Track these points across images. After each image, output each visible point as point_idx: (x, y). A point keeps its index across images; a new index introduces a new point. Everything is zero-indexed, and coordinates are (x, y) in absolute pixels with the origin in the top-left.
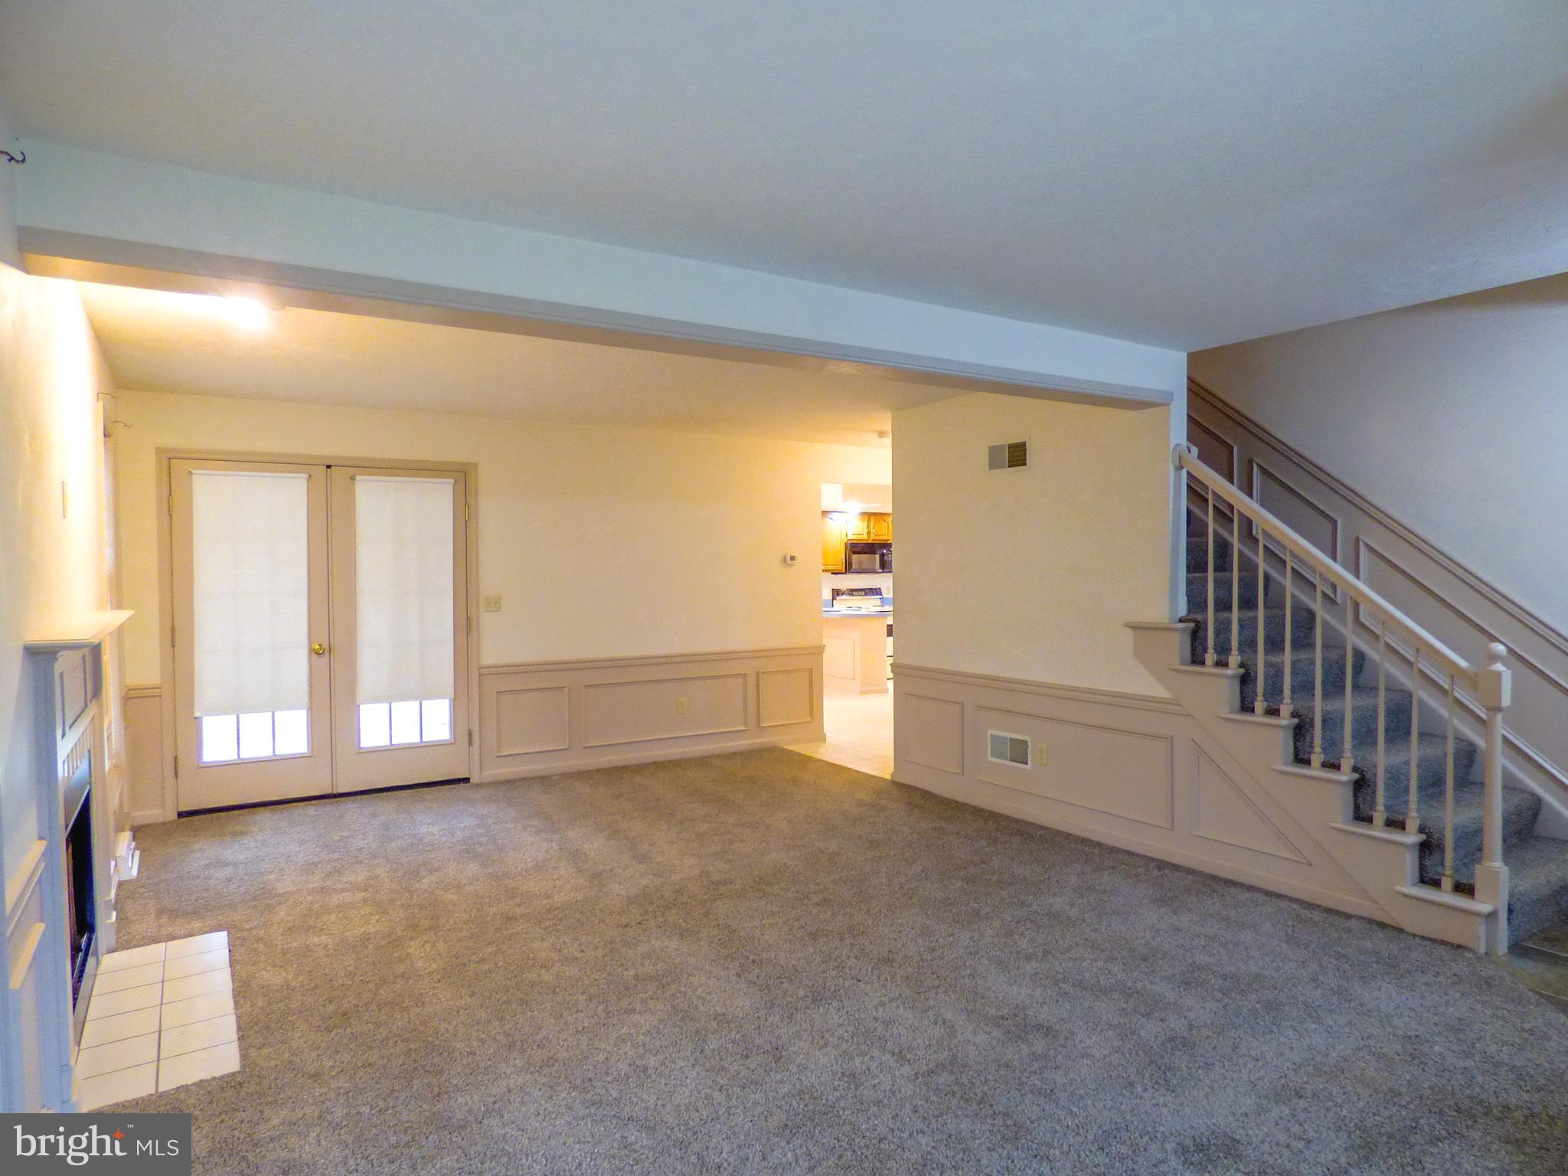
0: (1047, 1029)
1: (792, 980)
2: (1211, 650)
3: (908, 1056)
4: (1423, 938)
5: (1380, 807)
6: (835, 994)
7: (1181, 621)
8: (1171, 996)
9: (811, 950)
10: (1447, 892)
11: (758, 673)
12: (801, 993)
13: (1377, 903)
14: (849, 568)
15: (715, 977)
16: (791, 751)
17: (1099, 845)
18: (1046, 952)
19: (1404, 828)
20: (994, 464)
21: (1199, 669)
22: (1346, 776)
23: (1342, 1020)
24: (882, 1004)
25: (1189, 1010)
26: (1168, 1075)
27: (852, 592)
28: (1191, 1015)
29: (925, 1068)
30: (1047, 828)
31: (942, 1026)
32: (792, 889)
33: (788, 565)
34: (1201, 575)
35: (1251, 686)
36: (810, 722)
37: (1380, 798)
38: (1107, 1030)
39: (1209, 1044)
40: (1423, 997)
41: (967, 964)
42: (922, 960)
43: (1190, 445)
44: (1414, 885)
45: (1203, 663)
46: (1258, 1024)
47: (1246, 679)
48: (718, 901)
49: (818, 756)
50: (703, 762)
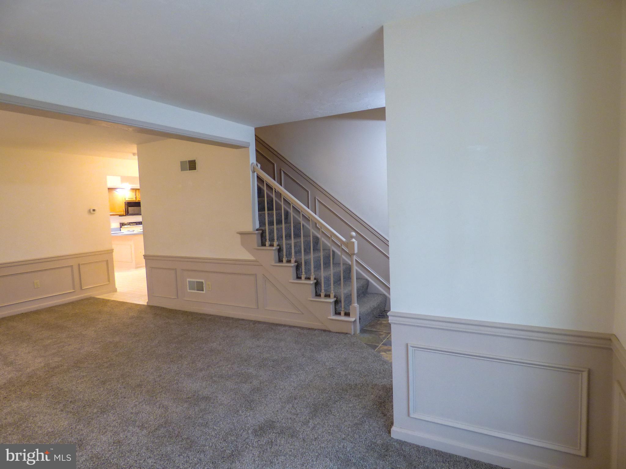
0: (207, 398)
1: (91, 406)
2: (268, 240)
3: (146, 426)
4: (336, 333)
5: (323, 291)
6: (113, 407)
7: (257, 230)
8: (254, 373)
9: (102, 389)
10: (343, 316)
11: (79, 265)
12: (95, 411)
13: (323, 324)
14: (127, 213)
15: (49, 414)
16: (99, 298)
17: (232, 318)
18: (208, 366)
19: (330, 297)
20: (183, 169)
21: (264, 248)
22: (312, 282)
23: (311, 367)
24: (135, 406)
25: (260, 376)
26: (251, 404)
27: (130, 224)
28: (261, 378)
29: (153, 429)
30: (213, 315)
31: (162, 409)
32: (94, 363)
33: (92, 213)
34: (263, 212)
35: (282, 252)
36: (109, 284)
37: (323, 288)
38: (230, 392)
39: (267, 388)
40: (335, 353)
41: (175, 378)
42: (155, 382)
43: (257, 163)
44: (333, 316)
45: (265, 245)
46: (284, 376)
47: (280, 250)
48: (53, 377)
49: (113, 299)
50: (50, 310)
